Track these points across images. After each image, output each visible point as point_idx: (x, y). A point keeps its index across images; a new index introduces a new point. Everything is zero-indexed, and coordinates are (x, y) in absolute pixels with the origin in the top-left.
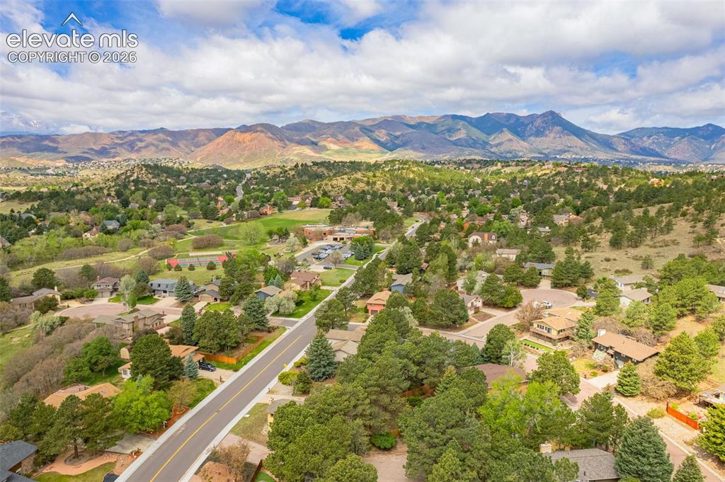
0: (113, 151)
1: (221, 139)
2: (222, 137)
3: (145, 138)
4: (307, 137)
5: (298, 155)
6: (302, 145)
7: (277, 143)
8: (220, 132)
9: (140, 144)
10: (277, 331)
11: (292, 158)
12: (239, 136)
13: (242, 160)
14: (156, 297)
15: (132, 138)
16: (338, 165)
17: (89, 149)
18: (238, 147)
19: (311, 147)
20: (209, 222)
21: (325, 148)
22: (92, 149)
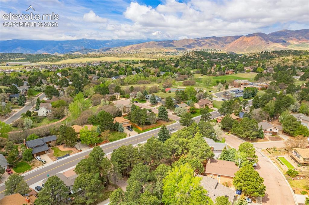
0: (193, 46)
1: (237, 40)
2: (238, 40)
3: (206, 40)
4: (281, 38)
5: (273, 47)
6: (278, 42)
7: (264, 41)
8: (237, 37)
9: (203, 43)
10: (171, 122)
11: (270, 49)
12: (246, 39)
13: (245, 50)
14: (147, 101)
15: (200, 41)
16: (287, 52)
17: (185, 45)
18: (244, 44)
19: (282, 44)
20: (201, 75)
21: (289, 44)
22: (186, 45)
